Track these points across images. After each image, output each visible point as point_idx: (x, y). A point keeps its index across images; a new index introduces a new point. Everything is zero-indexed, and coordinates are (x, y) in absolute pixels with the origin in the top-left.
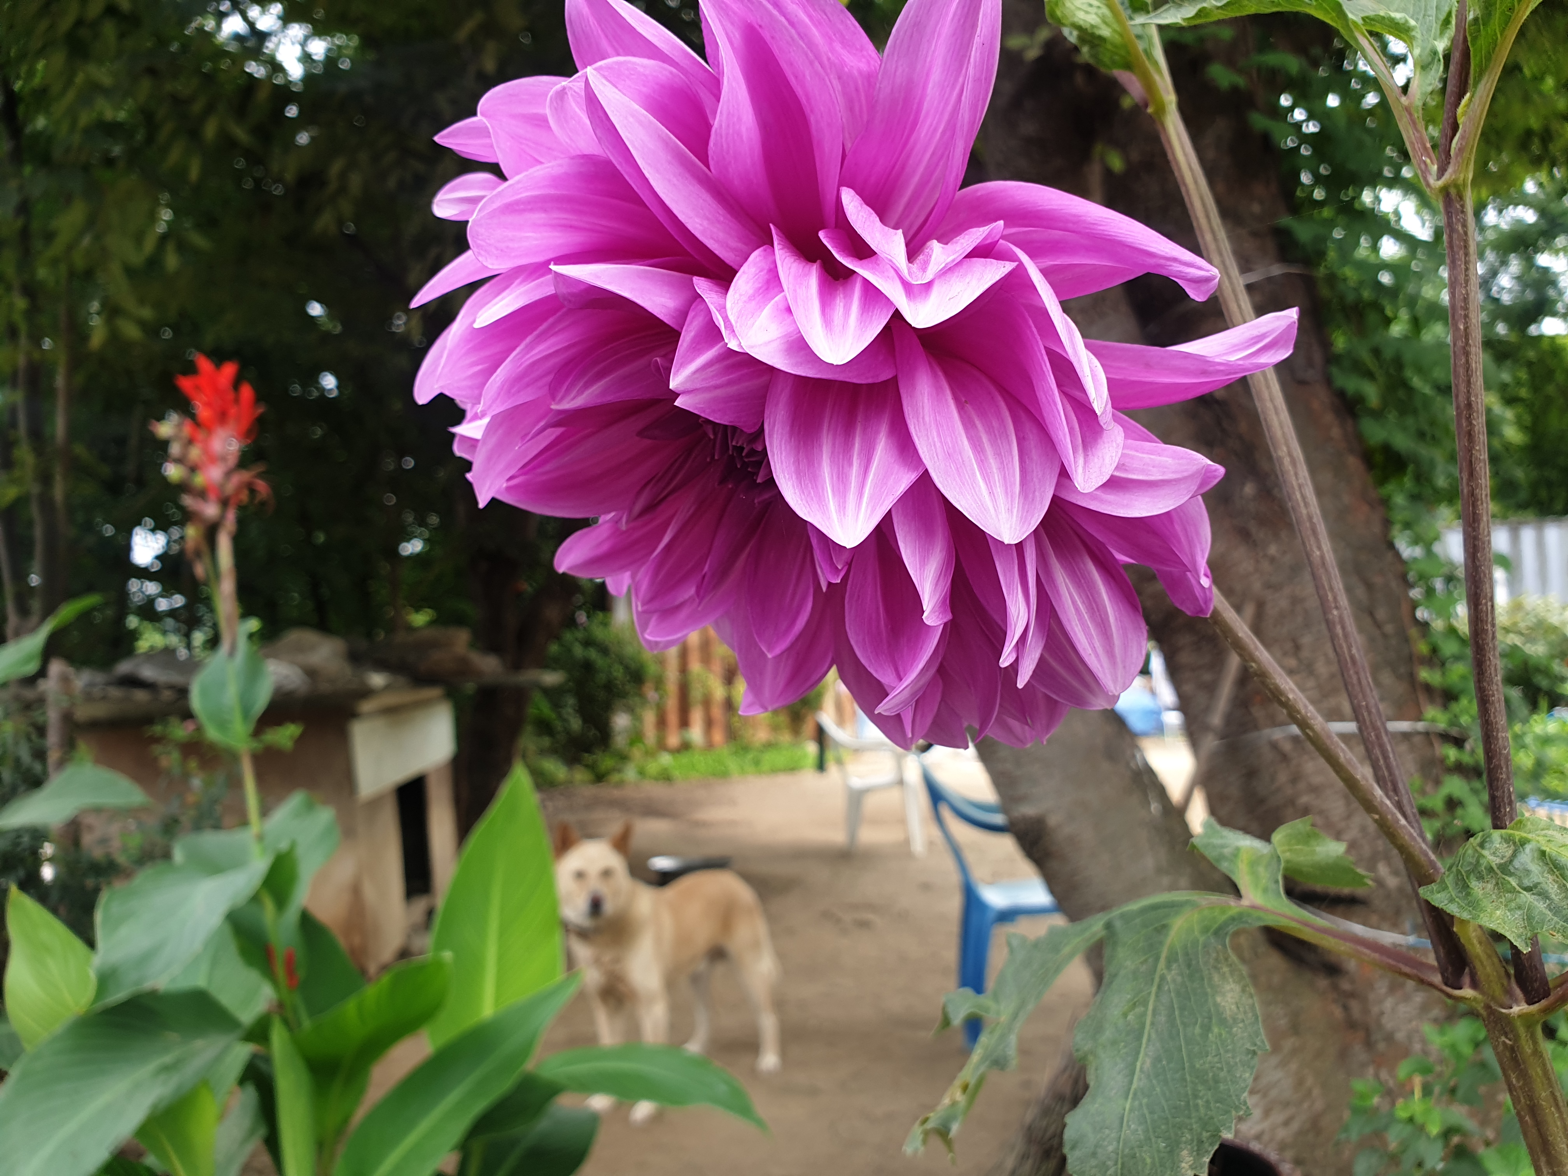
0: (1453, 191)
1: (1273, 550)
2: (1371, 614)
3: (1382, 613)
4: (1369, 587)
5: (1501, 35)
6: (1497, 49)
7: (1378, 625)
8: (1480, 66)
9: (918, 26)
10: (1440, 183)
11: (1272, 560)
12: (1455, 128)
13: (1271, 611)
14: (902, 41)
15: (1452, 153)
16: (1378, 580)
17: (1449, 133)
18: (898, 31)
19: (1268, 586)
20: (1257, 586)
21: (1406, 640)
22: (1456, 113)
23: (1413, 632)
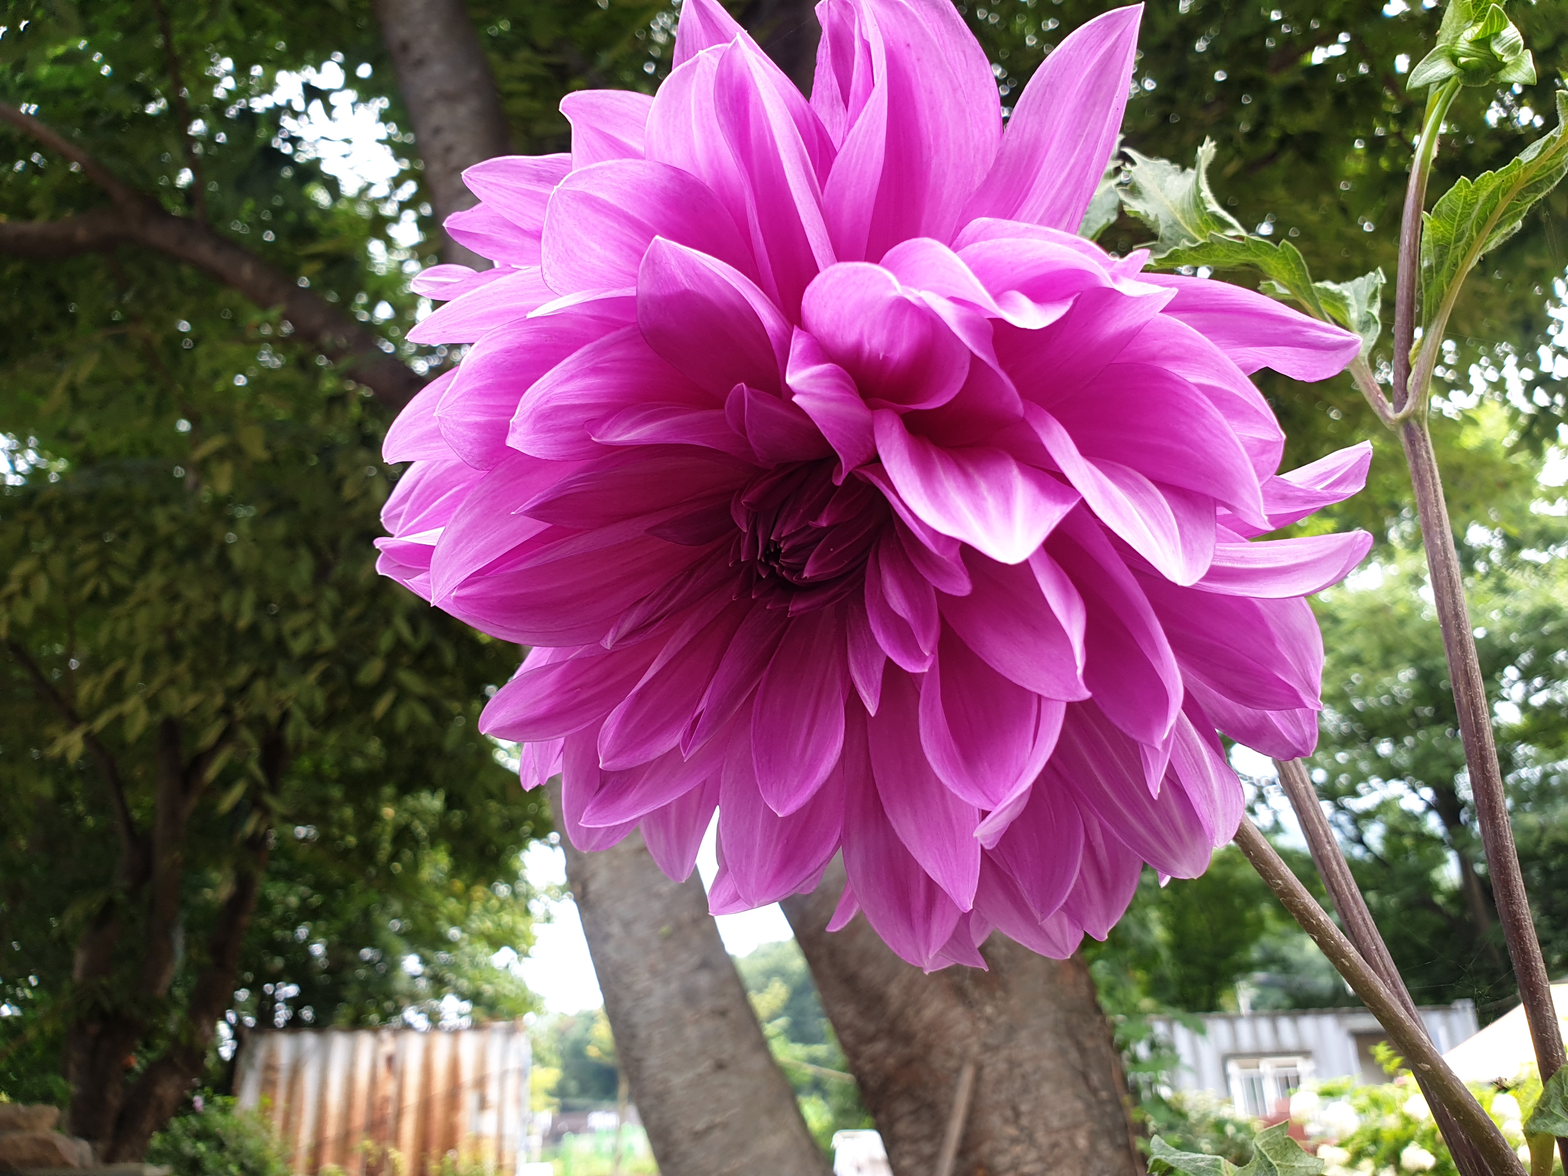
0: (1413, 422)
1: (989, 1010)
2: (1085, 1077)
3: (1095, 1078)
4: (1082, 1050)
5: (1448, 286)
6: (1444, 299)
7: (1094, 1091)
8: (1429, 312)
9: (1050, 86)
10: (1400, 415)
11: (989, 1021)
12: (1408, 370)
13: (989, 1074)
14: (1034, 99)
15: (1409, 388)
16: (1089, 1044)
17: (1403, 373)
18: (1030, 88)
19: (986, 1048)
20: (975, 1049)
21: (1120, 1107)
22: (1408, 356)
23: (1126, 1099)
